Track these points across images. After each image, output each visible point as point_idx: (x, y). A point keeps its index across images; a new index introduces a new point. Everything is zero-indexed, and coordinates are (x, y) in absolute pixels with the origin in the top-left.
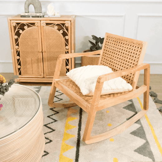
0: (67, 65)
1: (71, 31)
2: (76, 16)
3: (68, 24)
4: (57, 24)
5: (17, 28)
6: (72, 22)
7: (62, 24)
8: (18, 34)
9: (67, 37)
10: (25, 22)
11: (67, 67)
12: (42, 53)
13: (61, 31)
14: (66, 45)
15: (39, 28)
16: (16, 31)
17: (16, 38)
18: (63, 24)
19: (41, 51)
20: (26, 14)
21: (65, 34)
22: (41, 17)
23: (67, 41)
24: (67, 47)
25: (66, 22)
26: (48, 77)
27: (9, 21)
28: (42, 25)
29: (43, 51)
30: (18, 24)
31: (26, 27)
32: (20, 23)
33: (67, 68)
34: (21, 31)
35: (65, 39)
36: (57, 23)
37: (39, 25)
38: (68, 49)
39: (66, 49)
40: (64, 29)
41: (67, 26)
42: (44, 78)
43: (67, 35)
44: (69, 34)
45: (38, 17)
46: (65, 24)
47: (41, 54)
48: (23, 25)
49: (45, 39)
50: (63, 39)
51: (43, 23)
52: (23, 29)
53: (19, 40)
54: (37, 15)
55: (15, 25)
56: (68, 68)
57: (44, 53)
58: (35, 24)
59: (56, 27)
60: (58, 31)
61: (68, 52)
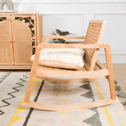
0: (34, 53)
1: (36, 23)
3: (33, 18)
4: (24, 18)
6: (37, 16)
7: (28, 18)
9: (33, 29)
13: (28, 24)
14: (33, 36)
15: (10, 21)
18: (30, 18)
19: (11, 41)
21: (31, 27)
23: (33, 32)
24: (33, 38)
25: (31, 16)
26: (18, 64)
28: (12, 19)
29: (13, 41)
37: (10, 19)
38: (34, 39)
39: (33, 39)
40: (30, 22)
41: (32, 19)
42: (14, 65)
43: (34, 27)
44: (35, 26)
47: (12, 43)
49: (14, 31)
50: (30, 31)
51: (13, 17)
57: (14, 43)
58: (6, 18)
59: (24, 21)
60: (25, 23)
61: (34, 42)
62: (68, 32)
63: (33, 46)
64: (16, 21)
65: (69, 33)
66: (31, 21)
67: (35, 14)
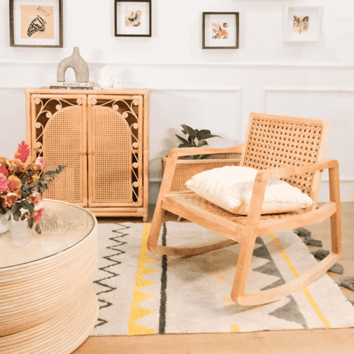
0: (134, 179)
1: (143, 113)
2: (150, 91)
3: (137, 101)
4: (117, 100)
5: (42, 108)
6: (145, 97)
7: (126, 100)
8: (43, 119)
9: (135, 126)
10: (57, 98)
11: (135, 183)
12: (87, 155)
13: (125, 115)
14: (134, 141)
15: (84, 107)
16: (40, 113)
17: (39, 127)
18: (129, 102)
19: (85, 151)
20: (61, 84)
21: (131, 120)
22: (88, 88)
23: (135, 132)
24: (135, 145)
25: (133, 97)
26: (97, 204)
27: (29, 95)
28: (89, 103)
29: (90, 151)
30: (44, 100)
31: (58, 107)
32: (48, 99)
33: (134, 187)
34: (49, 115)
35: (133, 129)
36: (117, 98)
37: (84, 103)
38: (137, 149)
39: (134, 148)
40: (129, 110)
41: (135, 104)
42: (88, 207)
43: (137, 122)
44: (140, 120)
45: (83, 88)
46: (131, 101)
47: (85, 156)
48: (55, 102)
49: (94, 129)
50: (129, 129)
51: (93, 100)
52: (53, 111)
53: (44, 131)
54: (81, 86)
55: (38, 103)
56: (136, 186)
57: (89, 156)
58: (77, 102)
59: (116, 107)
60: (119, 114)
61: (137, 154)
63: (135, 163)
64: (100, 106)
66: (131, 109)
67: (141, 93)
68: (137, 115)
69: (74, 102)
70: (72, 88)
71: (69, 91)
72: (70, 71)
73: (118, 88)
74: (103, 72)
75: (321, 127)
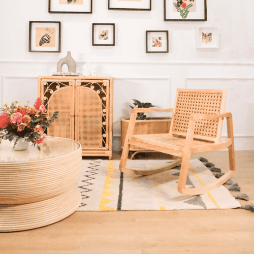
0: (103, 132)
1: (109, 91)
3: (105, 83)
5: (48, 88)
6: (110, 81)
7: (99, 83)
8: (48, 95)
9: (104, 99)
10: (57, 81)
11: (104, 135)
12: (75, 116)
13: (98, 92)
14: (103, 108)
15: (73, 87)
16: (47, 90)
17: (45, 99)
18: (101, 84)
19: (73, 114)
20: (59, 74)
21: (102, 95)
22: (75, 76)
23: (104, 102)
24: (104, 111)
25: (104, 81)
27: (40, 80)
28: (77, 84)
29: (76, 114)
30: (49, 83)
31: (58, 87)
32: (51, 83)
34: (52, 92)
36: (93, 82)
37: (74, 85)
38: (105, 113)
39: (103, 113)
40: (100, 89)
41: (105, 85)
43: (105, 97)
44: (107, 95)
45: (73, 76)
47: (73, 118)
48: (55, 84)
49: (79, 100)
50: (100, 101)
51: (79, 82)
52: (55, 89)
53: (49, 102)
54: (71, 74)
55: (45, 84)
56: (104, 137)
58: (69, 84)
59: (93, 87)
60: (94, 91)
61: (105, 117)
62: (150, 104)
63: (104, 122)
64: (83, 87)
65: (152, 105)
66: (102, 88)
67: (108, 78)
68: (106, 92)
69: (67, 84)
70: (66, 76)
71: (64, 77)
72: (65, 66)
73: (94, 76)
74: (84, 67)
75: (221, 93)
